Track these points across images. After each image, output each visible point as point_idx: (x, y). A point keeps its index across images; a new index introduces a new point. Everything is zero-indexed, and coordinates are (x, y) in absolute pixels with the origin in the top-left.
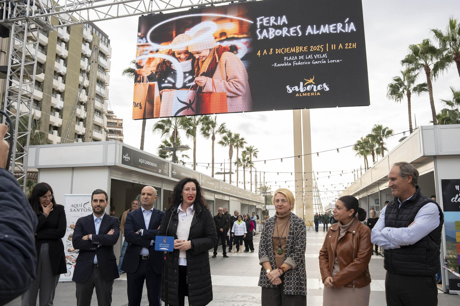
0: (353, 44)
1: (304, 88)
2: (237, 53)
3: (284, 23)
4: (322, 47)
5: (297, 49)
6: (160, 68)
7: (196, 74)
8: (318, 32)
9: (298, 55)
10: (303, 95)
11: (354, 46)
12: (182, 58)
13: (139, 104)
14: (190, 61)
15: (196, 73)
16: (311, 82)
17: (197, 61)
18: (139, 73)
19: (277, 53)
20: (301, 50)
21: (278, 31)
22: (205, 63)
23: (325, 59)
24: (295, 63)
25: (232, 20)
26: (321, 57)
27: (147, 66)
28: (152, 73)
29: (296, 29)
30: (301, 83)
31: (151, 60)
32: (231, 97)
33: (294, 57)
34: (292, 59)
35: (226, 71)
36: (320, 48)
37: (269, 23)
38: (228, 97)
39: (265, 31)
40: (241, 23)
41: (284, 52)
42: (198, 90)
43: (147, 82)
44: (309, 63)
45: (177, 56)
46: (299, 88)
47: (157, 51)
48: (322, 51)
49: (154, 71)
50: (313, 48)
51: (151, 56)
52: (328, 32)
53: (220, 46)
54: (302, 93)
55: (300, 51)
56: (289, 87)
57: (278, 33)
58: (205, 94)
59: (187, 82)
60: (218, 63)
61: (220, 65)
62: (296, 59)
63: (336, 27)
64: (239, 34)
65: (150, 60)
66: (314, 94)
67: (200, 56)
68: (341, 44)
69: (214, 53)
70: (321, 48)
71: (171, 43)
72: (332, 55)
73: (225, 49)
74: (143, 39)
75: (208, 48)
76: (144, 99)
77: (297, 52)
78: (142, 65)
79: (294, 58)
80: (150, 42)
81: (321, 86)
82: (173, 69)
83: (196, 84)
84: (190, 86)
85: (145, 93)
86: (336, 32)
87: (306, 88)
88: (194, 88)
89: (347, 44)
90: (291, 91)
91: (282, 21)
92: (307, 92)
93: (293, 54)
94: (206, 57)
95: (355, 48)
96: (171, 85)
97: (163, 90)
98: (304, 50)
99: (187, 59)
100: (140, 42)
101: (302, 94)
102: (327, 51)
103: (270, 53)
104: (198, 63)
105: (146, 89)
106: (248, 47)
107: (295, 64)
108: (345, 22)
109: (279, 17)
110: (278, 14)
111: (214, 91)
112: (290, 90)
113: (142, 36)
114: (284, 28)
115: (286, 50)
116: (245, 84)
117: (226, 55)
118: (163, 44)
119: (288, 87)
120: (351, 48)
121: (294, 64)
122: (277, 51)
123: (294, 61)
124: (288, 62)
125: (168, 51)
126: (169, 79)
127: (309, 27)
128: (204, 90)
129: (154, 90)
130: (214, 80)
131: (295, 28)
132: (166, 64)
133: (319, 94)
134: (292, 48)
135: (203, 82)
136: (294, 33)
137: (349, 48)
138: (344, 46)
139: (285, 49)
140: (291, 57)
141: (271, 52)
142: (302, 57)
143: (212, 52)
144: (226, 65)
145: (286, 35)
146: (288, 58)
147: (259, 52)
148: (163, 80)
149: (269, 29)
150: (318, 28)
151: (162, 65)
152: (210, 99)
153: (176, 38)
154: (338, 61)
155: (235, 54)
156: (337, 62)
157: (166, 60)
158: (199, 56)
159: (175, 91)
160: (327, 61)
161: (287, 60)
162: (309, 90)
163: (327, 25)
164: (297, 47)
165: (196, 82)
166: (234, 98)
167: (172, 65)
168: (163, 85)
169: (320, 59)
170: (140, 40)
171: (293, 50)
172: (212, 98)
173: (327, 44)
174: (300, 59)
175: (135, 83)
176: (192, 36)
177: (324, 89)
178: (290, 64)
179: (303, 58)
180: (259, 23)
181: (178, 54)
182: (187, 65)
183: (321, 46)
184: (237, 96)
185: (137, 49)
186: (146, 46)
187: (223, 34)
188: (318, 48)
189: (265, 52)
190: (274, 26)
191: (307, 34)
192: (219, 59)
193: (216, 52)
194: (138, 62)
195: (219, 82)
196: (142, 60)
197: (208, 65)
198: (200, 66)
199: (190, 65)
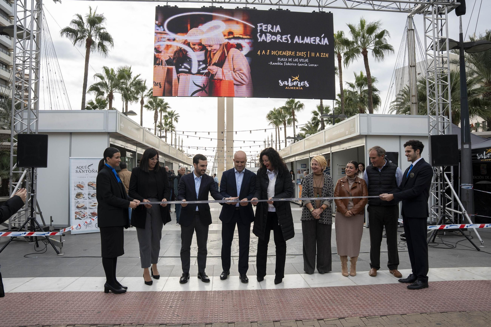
0: (326, 54)
1: (292, 83)
2: (242, 50)
3: (278, 31)
5: (287, 53)
6: (177, 54)
8: (303, 41)
9: (288, 57)
11: (327, 56)
12: (196, 49)
13: (159, 84)
14: (203, 53)
15: (208, 63)
16: (297, 79)
18: (158, 57)
19: (272, 54)
20: (290, 54)
21: (273, 36)
22: (216, 55)
23: (307, 63)
25: (238, 23)
26: (304, 61)
27: (165, 51)
28: (170, 58)
29: (286, 37)
30: (290, 79)
31: (169, 47)
32: (237, 85)
33: (285, 59)
35: (233, 64)
37: (267, 29)
38: (234, 84)
39: (264, 35)
40: (245, 26)
41: (278, 54)
42: (211, 77)
43: (166, 65)
44: (295, 65)
45: (192, 46)
46: (288, 83)
47: (174, 40)
48: (305, 57)
49: (172, 56)
50: (299, 54)
51: (169, 43)
52: (309, 43)
53: (228, 42)
54: (290, 87)
57: (274, 38)
59: (201, 69)
60: (226, 56)
61: (228, 58)
63: (315, 39)
64: (244, 35)
65: (168, 47)
66: (299, 88)
68: (318, 53)
69: (223, 48)
70: (304, 54)
71: (186, 34)
72: (312, 60)
73: (232, 46)
74: (160, 27)
75: (218, 43)
76: (164, 80)
77: (287, 55)
78: (160, 50)
80: (167, 31)
81: (303, 83)
82: (189, 56)
83: (209, 71)
84: (204, 73)
85: (164, 76)
86: (315, 43)
88: (207, 74)
89: (322, 54)
90: (282, 85)
91: (277, 29)
92: (293, 86)
93: (284, 56)
94: (217, 51)
96: (188, 71)
97: (181, 74)
98: (292, 55)
99: (201, 50)
100: (158, 30)
101: (290, 88)
102: (309, 57)
104: (210, 54)
105: (164, 72)
106: (250, 47)
107: (285, 65)
108: (322, 37)
109: (275, 26)
110: (273, 24)
111: (224, 79)
112: (281, 84)
113: (160, 24)
114: (278, 35)
116: (247, 75)
117: (233, 51)
118: (178, 34)
119: (280, 81)
120: (325, 57)
122: (273, 52)
123: (285, 62)
124: (280, 62)
125: (184, 41)
126: (185, 65)
127: (297, 37)
128: (216, 78)
129: (172, 74)
130: (224, 70)
132: (182, 52)
133: (301, 88)
134: (283, 51)
135: (214, 70)
136: (285, 40)
138: (320, 55)
139: (279, 51)
140: (283, 59)
141: (268, 53)
143: (222, 47)
144: (234, 59)
145: (279, 41)
146: (281, 59)
147: (259, 51)
148: (180, 65)
149: (267, 34)
150: (303, 39)
151: (179, 52)
152: (220, 85)
153: (190, 31)
154: (316, 65)
155: (240, 51)
157: (182, 49)
158: (211, 49)
159: (191, 76)
160: (308, 65)
162: (295, 85)
163: (309, 37)
164: (287, 51)
166: (239, 86)
167: (188, 53)
168: (180, 70)
169: (303, 63)
170: (158, 28)
171: (284, 53)
172: (222, 84)
173: (309, 52)
174: (289, 61)
175: (154, 65)
176: (205, 31)
177: (306, 85)
178: (282, 64)
179: (291, 60)
180: (259, 28)
182: (201, 55)
183: (305, 52)
184: (242, 84)
185: (155, 36)
186: (163, 34)
187: (231, 33)
188: (302, 54)
189: (264, 52)
190: (270, 32)
191: (294, 42)
192: (228, 53)
193: (225, 48)
194: (157, 47)
195: (228, 71)
196: (160, 45)
197: (218, 57)
198: (212, 57)
199: (204, 55)
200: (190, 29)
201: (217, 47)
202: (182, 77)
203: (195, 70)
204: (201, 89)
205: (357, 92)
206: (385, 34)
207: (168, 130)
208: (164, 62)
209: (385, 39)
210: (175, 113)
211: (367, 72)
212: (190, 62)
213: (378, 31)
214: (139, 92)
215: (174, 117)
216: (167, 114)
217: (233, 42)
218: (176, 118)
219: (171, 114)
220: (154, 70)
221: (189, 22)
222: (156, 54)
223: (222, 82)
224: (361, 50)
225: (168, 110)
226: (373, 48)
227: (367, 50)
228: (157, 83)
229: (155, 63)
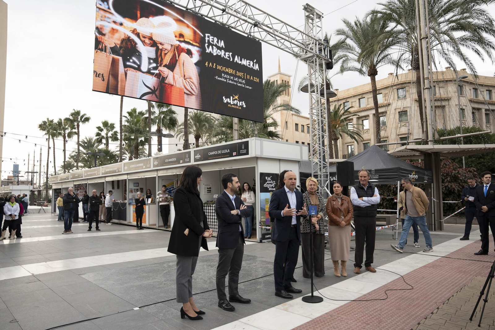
0: (257, 79)
3: (222, 46)
5: (230, 71)
6: (124, 43)
7: (159, 64)
8: (241, 62)
9: (231, 75)
10: (233, 107)
12: (147, 43)
13: (101, 76)
14: (153, 49)
15: (159, 62)
16: (237, 98)
17: (160, 51)
18: (101, 40)
21: (219, 51)
22: (167, 56)
23: (244, 84)
24: (228, 80)
25: (188, 26)
27: (110, 35)
28: (116, 46)
29: (229, 55)
30: (231, 97)
31: (115, 31)
34: (227, 77)
35: (183, 70)
37: (213, 41)
39: (211, 47)
40: (195, 33)
41: (222, 70)
42: (161, 79)
43: (111, 54)
44: (236, 84)
45: (142, 39)
46: (230, 100)
47: (121, 24)
48: (242, 78)
49: (118, 44)
50: (239, 74)
52: (246, 65)
53: (179, 45)
54: (232, 105)
55: (231, 73)
57: (219, 53)
58: (167, 85)
59: (152, 69)
60: (177, 60)
61: (179, 62)
62: (229, 78)
63: (250, 63)
64: (193, 41)
65: (113, 31)
66: (238, 108)
67: (163, 48)
70: (242, 75)
71: (136, 22)
72: (248, 82)
73: (183, 50)
74: (104, 3)
75: (170, 43)
76: (108, 71)
77: (229, 73)
78: (104, 32)
80: (112, 10)
81: (241, 103)
82: (138, 50)
83: (160, 73)
84: (154, 73)
85: (108, 66)
86: (250, 67)
87: (234, 102)
88: (158, 76)
89: (254, 78)
90: (225, 102)
91: (221, 44)
92: (234, 105)
93: (227, 73)
94: (168, 51)
96: (137, 67)
97: (129, 69)
98: (233, 73)
99: (152, 46)
100: (100, 5)
102: (245, 78)
103: (214, 67)
104: (161, 54)
105: (109, 60)
106: (199, 56)
107: (228, 82)
108: (254, 62)
109: (220, 40)
110: (219, 38)
111: (175, 85)
112: (225, 100)
114: (222, 51)
116: (197, 85)
117: (184, 56)
118: (127, 19)
119: (224, 98)
120: (257, 81)
122: (218, 67)
124: (224, 79)
125: (133, 30)
127: (236, 57)
128: (166, 82)
129: (118, 65)
130: (175, 75)
131: (229, 53)
132: (131, 42)
134: (226, 68)
135: (165, 73)
136: (228, 57)
139: (223, 67)
142: (232, 78)
143: (173, 48)
144: (184, 65)
145: (223, 57)
146: (225, 75)
147: (207, 63)
149: (213, 46)
150: (241, 60)
151: (126, 41)
152: (171, 92)
153: (140, 19)
154: (250, 88)
155: (191, 58)
157: (131, 38)
159: (140, 73)
160: (244, 86)
163: (245, 59)
164: (229, 69)
165: (160, 71)
167: (137, 46)
168: (128, 63)
169: (242, 83)
170: (101, 3)
171: (227, 70)
172: (172, 91)
173: (245, 73)
177: (243, 105)
178: (225, 81)
180: (207, 39)
181: (142, 37)
182: (152, 52)
184: (192, 95)
185: (97, 11)
186: (108, 13)
187: (181, 35)
189: (211, 64)
190: (216, 46)
191: (235, 61)
192: (179, 57)
193: (176, 50)
194: (99, 26)
195: (178, 77)
196: (103, 26)
197: (170, 59)
198: (163, 57)
199: (154, 52)
200: (141, 17)
201: (169, 47)
204: (151, 91)
208: (108, 50)
212: (139, 56)
217: (183, 45)
220: (95, 55)
221: (139, 9)
222: (97, 35)
228: (99, 74)
229: (96, 47)
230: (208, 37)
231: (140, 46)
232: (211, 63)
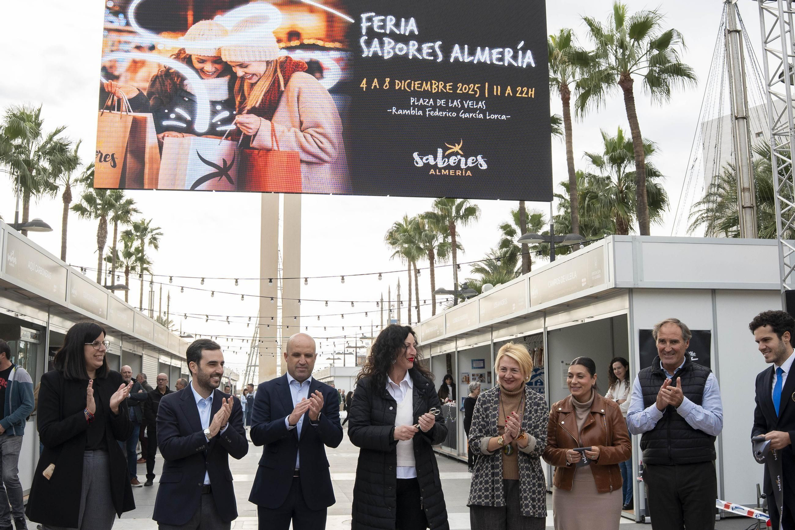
0: (530, 90)
1: (445, 160)
2: (322, 77)
3: (412, 32)
4: (477, 88)
5: (434, 86)
6: (158, 85)
7: (237, 109)
8: (471, 58)
9: (436, 96)
10: (443, 173)
11: (531, 94)
12: (208, 72)
13: (110, 158)
14: (224, 81)
15: (237, 106)
16: (457, 151)
17: (240, 82)
18: (110, 89)
19: (397, 88)
20: (441, 89)
21: (400, 45)
22: (256, 88)
23: (482, 111)
24: (429, 111)
25: (312, 10)
26: (475, 107)
27: (129, 75)
28: (141, 94)
29: (432, 48)
30: (440, 151)
31: (139, 65)
32: (308, 163)
33: (427, 100)
34: (425, 103)
35: (299, 110)
36: (473, 90)
37: (383, 27)
38: (302, 161)
39: (376, 42)
40: (330, 18)
41: (410, 89)
43: (130, 111)
44: (454, 115)
45: (198, 65)
46: (435, 158)
47: (152, 48)
48: (477, 96)
49: (145, 89)
50: (462, 88)
51: (138, 56)
52: (489, 62)
53: (287, 57)
54: (440, 169)
55: (440, 91)
56: (418, 155)
57: (401, 50)
58: (256, 152)
59: (219, 123)
60: (282, 92)
61: (288, 96)
62: (431, 104)
63: (502, 53)
64: (326, 40)
65: (136, 65)
66: (462, 173)
67: (246, 73)
68: (509, 87)
69: (276, 71)
70: (475, 89)
71: (183, 35)
72: (494, 104)
73: (298, 67)
74: (118, 16)
75: (264, 59)
76: (123, 147)
77: (434, 91)
78: (116, 73)
79: (428, 103)
80: (135, 26)
81: (473, 160)
82: (188, 90)
83: (238, 129)
84: (226, 131)
85: (124, 137)
86: (501, 63)
87: (448, 161)
88: (234, 136)
89: (519, 89)
90: (420, 164)
91: (409, 28)
92: (449, 167)
93: (427, 94)
94: (259, 77)
95: (533, 97)
96: (185, 125)
97: (166, 133)
98: (446, 90)
99: (219, 74)
100: (112, 22)
101: (440, 172)
102: (487, 96)
103: (384, 87)
104: (242, 86)
105: (126, 127)
106: (343, 69)
107: (429, 114)
108: (519, 48)
109: (403, 20)
110: (401, 14)
111: (276, 148)
112: (419, 161)
113: (117, 9)
114: (411, 43)
115: (415, 84)
116: (335, 141)
117: (300, 79)
118: (164, 34)
119: (415, 155)
120: (527, 96)
121: (427, 113)
122: (398, 84)
123: (428, 107)
124: (416, 109)
125: (176, 51)
126: (178, 110)
127: (457, 47)
128: (255, 144)
129: (145, 132)
130: (276, 125)
131: (432, 44)
132: (172, 79)
133: (469, 173)
134: (424, 82)
135: (251, 126)
136: (429, 54)
137: (523, 95)
138: (514, 91)
139: (413, 82)
140: (423, 100)
141: (387, 86)
142: (442, 103)
143: (272, 69)
144: (301, 99)
145: (415, 57)
146: (418, 101)
147: (364, 81)
148: (166, 111)
149: (384, 39)
150: (472, 53)
151: (162, 79)
152: (266, 164)
153: (193, 27)
154: (504, 117)
155: (318, 79)
156: (502, 119)
157: (171, 71)
158: (244, 73)
160: (485, 116)
161: (416, 104)
162: (452, 164)
163: (487, 48)
164: (433, 82)
165: (238, 125)
166: (314, 166)
167: (186, 82)
168: (165, 123)
169: (474, 111)
170: (112, 18)
171: (426, 86)
172: (269, 162)
173: (487, 84)
174: (438, 105)
175: (100, 109)
176: (229, 28)
177: (479, 165)
178: (420, 113)
179: (444, 104)
180: (364, 25)
181: (198, 61)
182: (219, 88)
183: (477, 85)
184: (321, 162)
185: (104, 36)
186: (125, 34)
187: (294, 35)
188: (471, 88)
189: (375, 82)
190: (392, 35)
191: (452, 60)
192: (286, 84)
193: (279, 70)
194: (108, 65)
195: (286, 130)
196: (116, 61)
197: (263, 93)
198: (246, 93)
199: (226, 87)
200: (195, 22)
201: (261, 69)
202: (171, 141)
203: (202, 125)
204: (217, 171)
205: (608, 178)
206: (675, 38)
207: (133, 268)
208: (125, 104)
209: (674, 51)
210: (151, 226)
211: (632, 130)
212: (190, 103)
213: (656, 33)
214: (60, 171)
215: (149, 236)
216: (130, 228)
218: (155, 239)
219: (141, 229)
220: (99, 121)
221: (190, 7)
222: (105, 81)
223: (271, 153)
224: (618, 78)
225: (135, 218)
226: (646, 71)
227: (632, 76)
228: (107, 155)
229: (103, 105)
230: (370, 19)
231: (194, 83)
232: (376, 80)
